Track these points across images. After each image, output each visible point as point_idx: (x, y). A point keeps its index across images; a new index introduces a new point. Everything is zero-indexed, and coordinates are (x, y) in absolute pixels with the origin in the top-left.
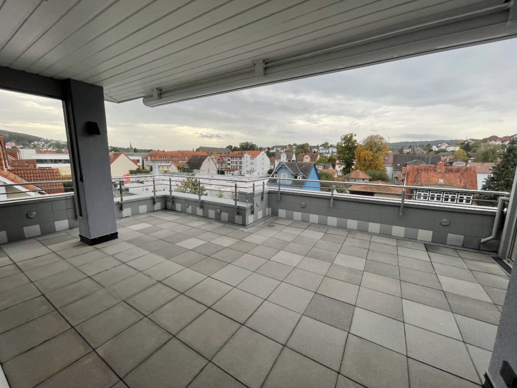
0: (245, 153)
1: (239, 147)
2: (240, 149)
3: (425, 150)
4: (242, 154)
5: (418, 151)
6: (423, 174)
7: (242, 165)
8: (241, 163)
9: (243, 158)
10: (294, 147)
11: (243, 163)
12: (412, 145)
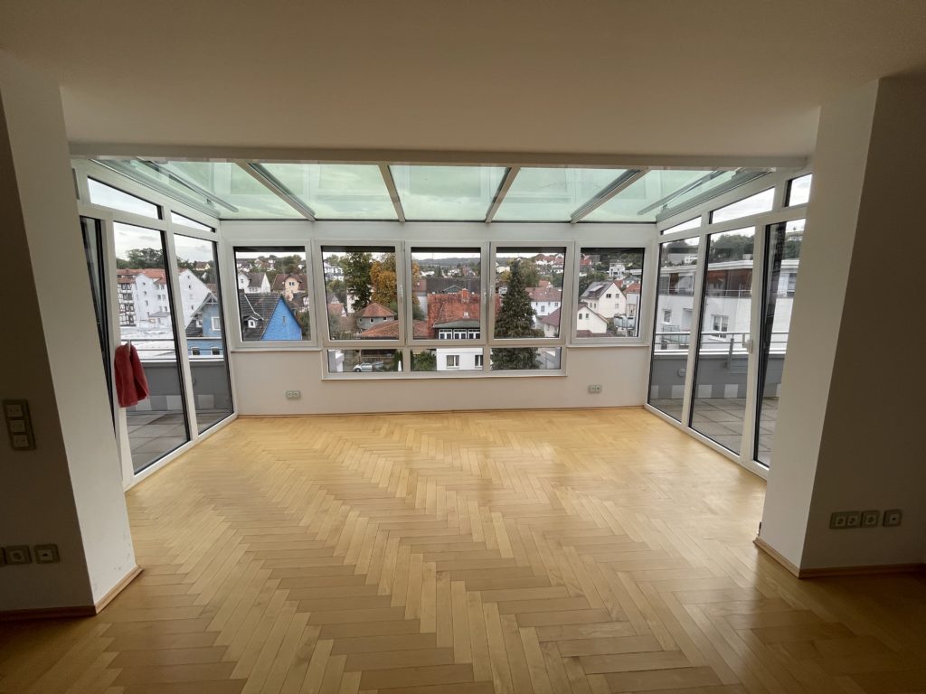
0: (137, 274)
1: (127, 259)
2: (130, 263)
3: (474, 270)
4: (130, 277)
5: (467, 271)
6: (447, 307)
7: (135, 301)
8: (129, 296)
9: (133, 286)
10: (271, 262)
11: (134, 296)
12: (461, 263)
